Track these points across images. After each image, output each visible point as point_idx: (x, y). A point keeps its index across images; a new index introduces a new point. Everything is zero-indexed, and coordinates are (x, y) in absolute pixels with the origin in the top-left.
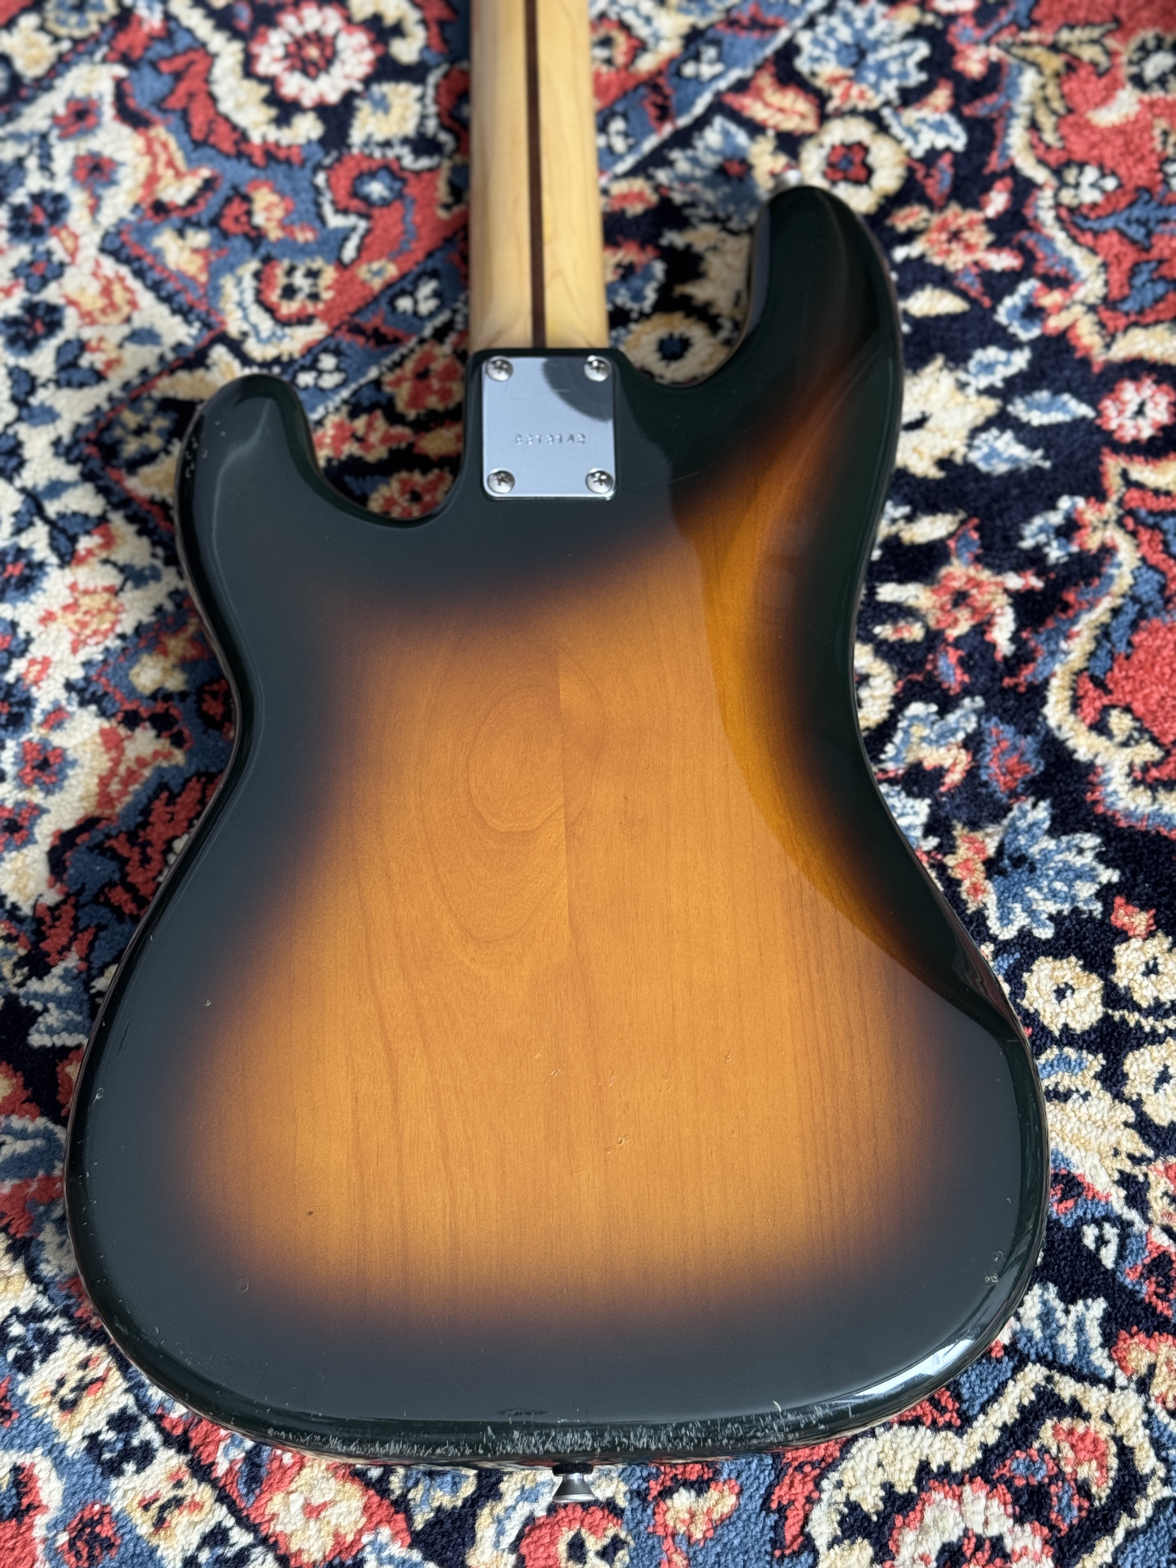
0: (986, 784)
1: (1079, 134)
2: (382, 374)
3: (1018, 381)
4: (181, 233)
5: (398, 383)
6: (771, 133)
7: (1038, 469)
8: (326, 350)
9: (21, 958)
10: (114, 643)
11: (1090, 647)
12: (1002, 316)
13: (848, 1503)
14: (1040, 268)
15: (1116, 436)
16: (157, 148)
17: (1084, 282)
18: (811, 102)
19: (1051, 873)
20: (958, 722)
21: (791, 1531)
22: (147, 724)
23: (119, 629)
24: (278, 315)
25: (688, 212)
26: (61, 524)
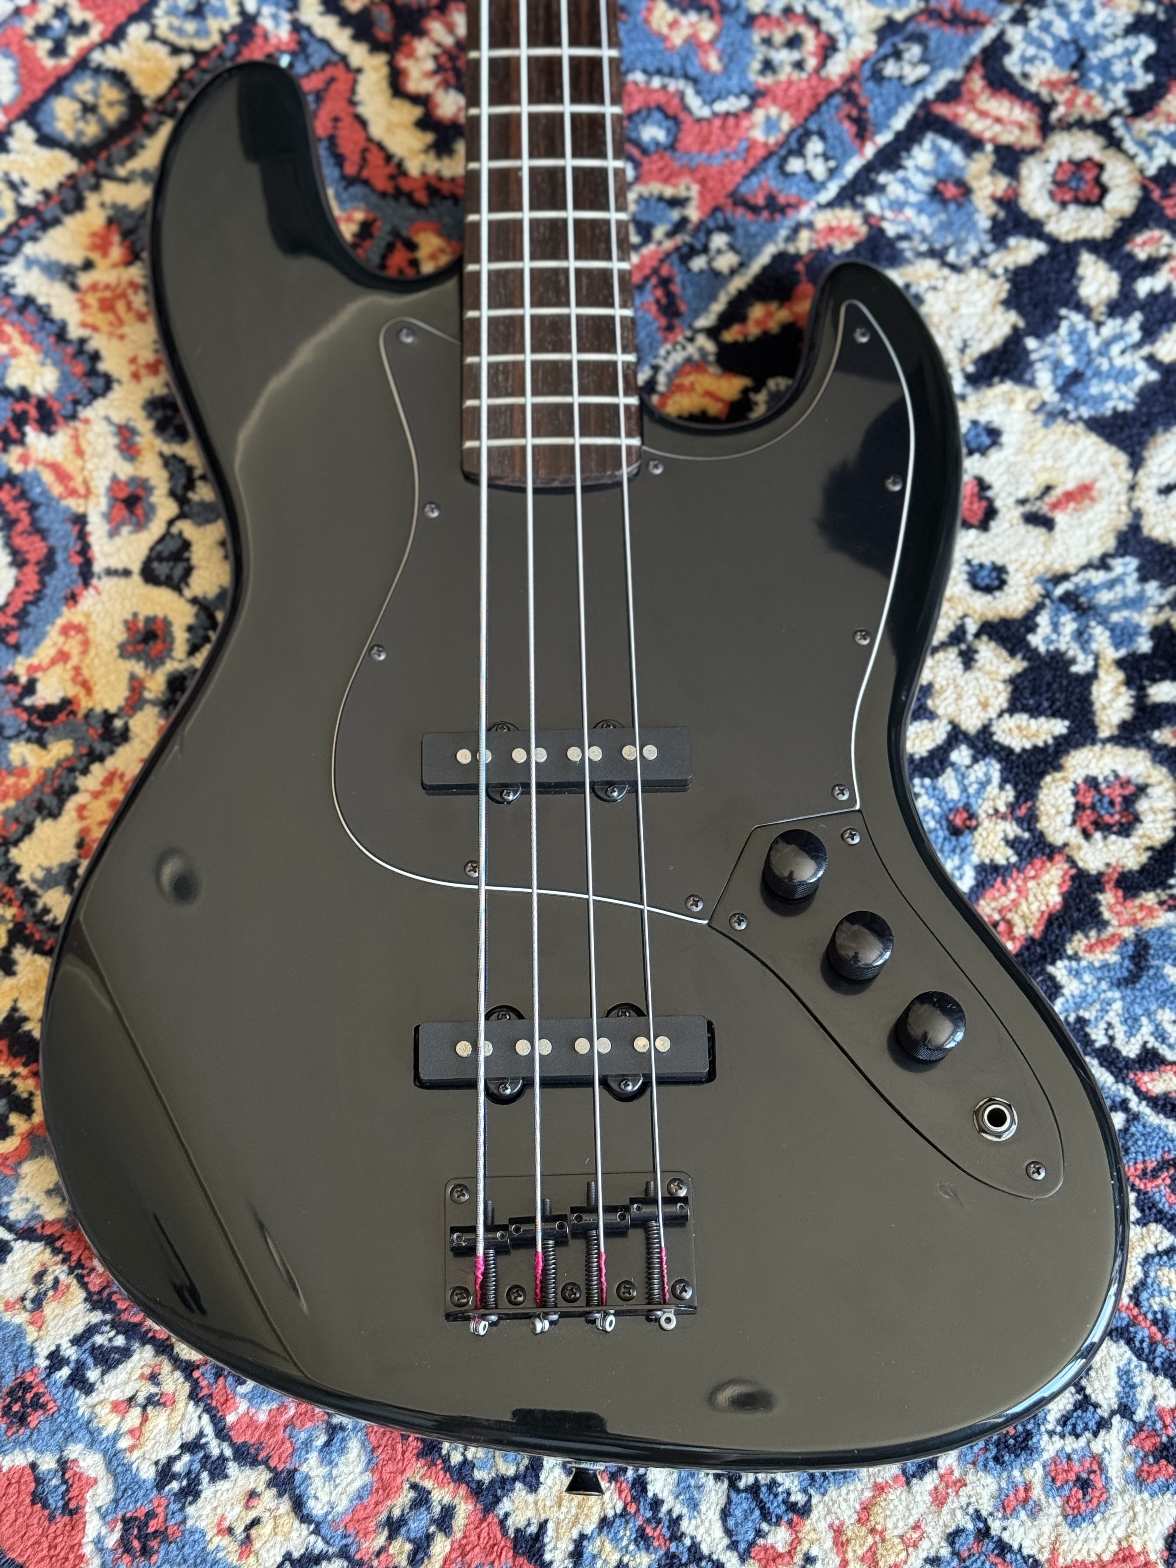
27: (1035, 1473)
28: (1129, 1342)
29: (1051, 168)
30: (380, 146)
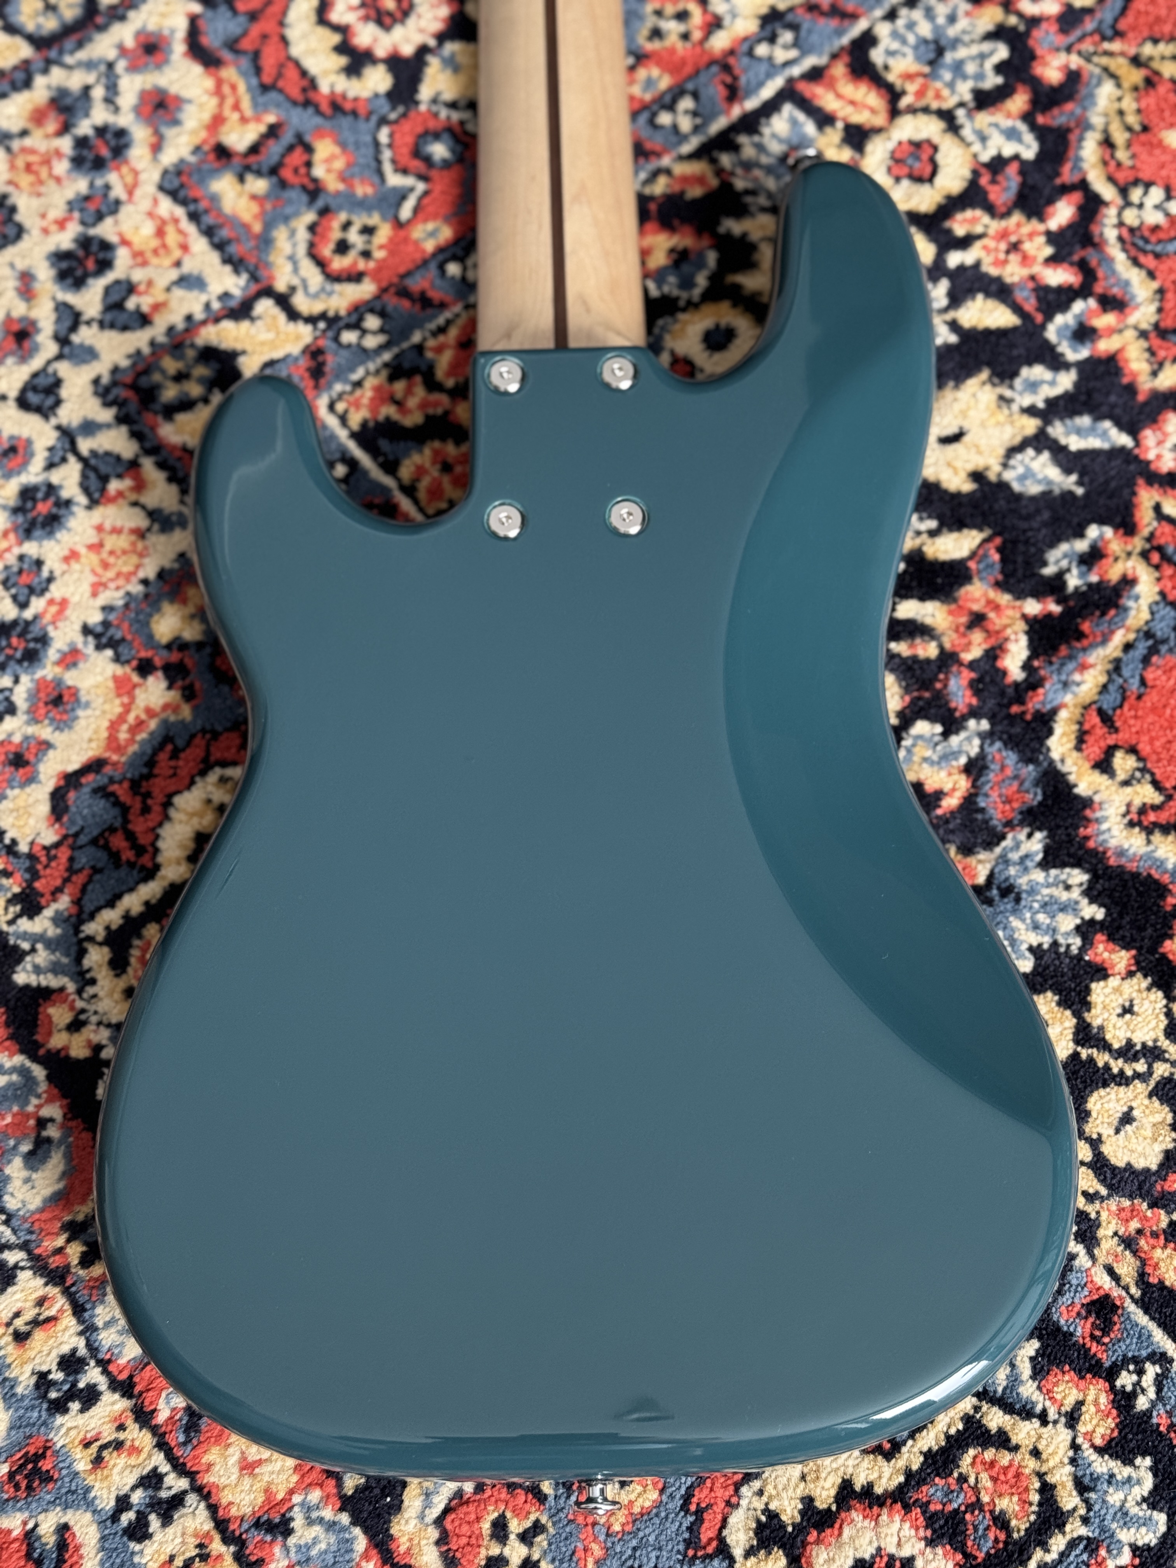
0: (982, 810)
1: (1150, 154)
2: (424, 339)
3: (1062, 403)
4: (241, 179)
5: (439, 350)
6: (840, 125)
7: (1071, 493)
8: (372, 311)
9: (15, 896)
10: (136, 589)
11: (1103, 679)
12: (1051, 333)
13: (766, 1511)
14: (1099, 288)
15: (1153, 467)
16: (226, 89)
17: (1137, 307)
18: (882, 97)
19: (1036, 905)
20: (961, 744)
21: (707, 1533)
22: (160, 674)
23: (141, 574)
24: (328, 270)
25: (749, 199)
26: (93, 462)
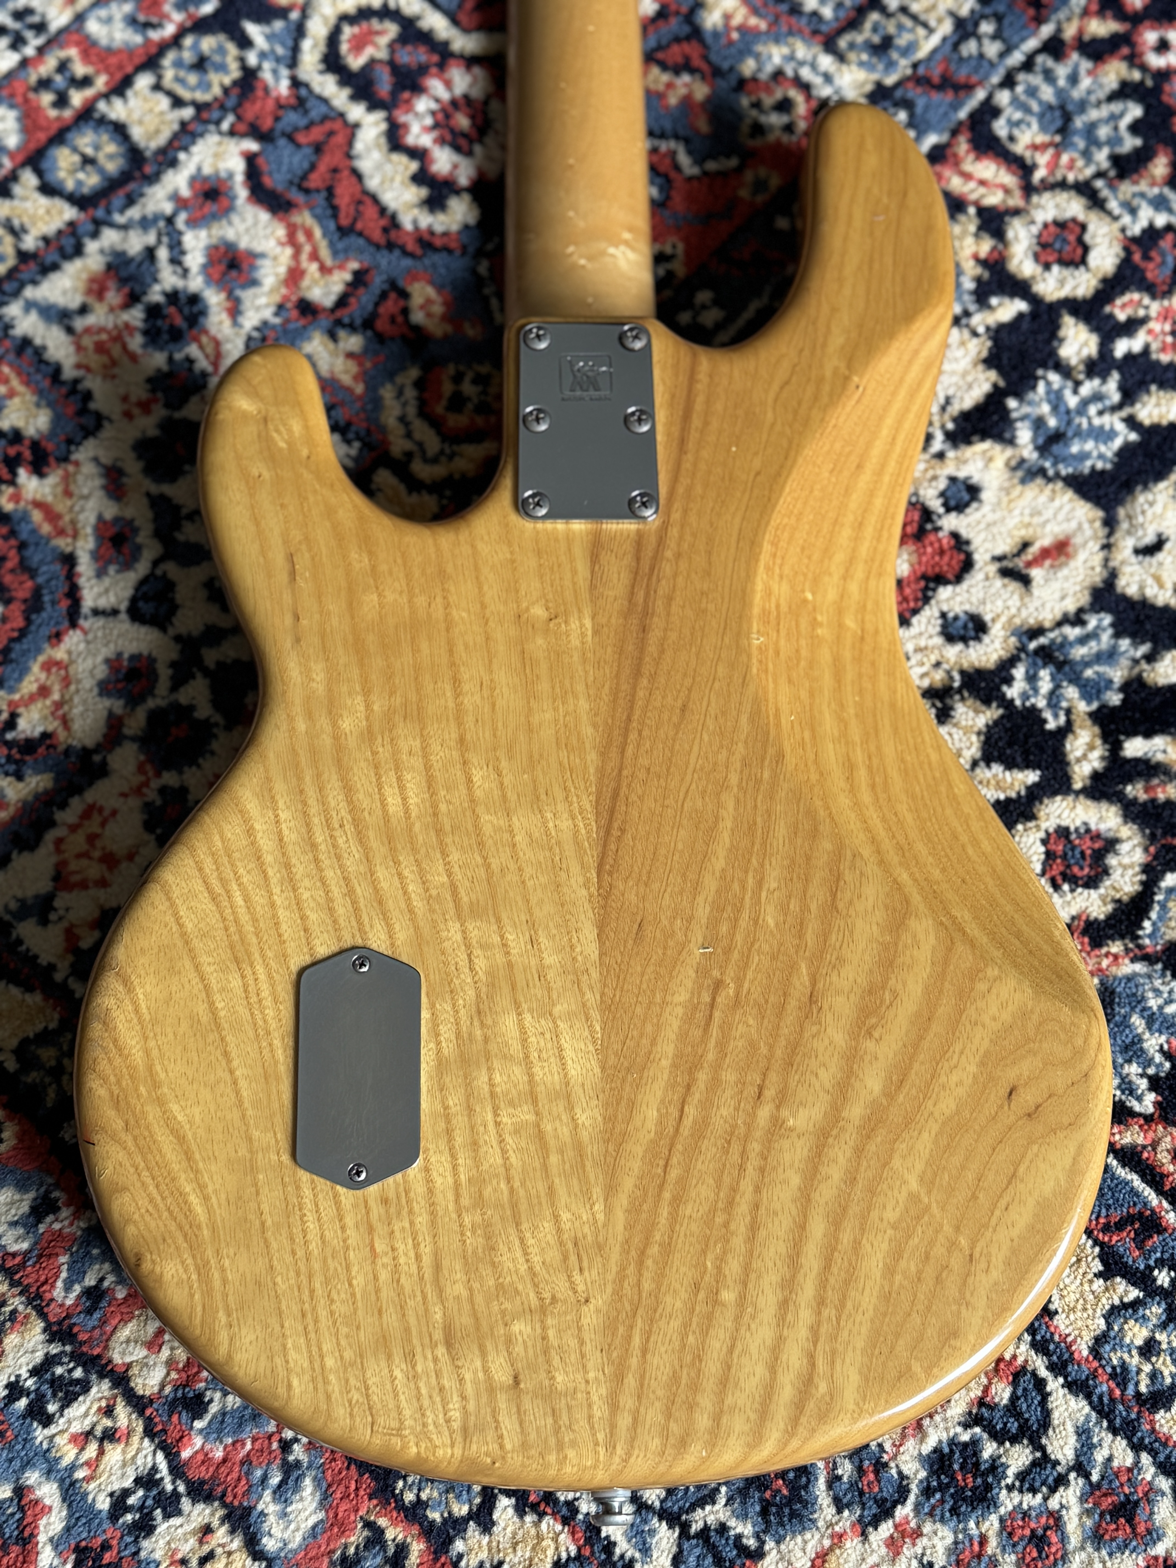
27: (991, 1526)
28: (1088, 1397)
29: (1035, 230)
30: (374, 199)
